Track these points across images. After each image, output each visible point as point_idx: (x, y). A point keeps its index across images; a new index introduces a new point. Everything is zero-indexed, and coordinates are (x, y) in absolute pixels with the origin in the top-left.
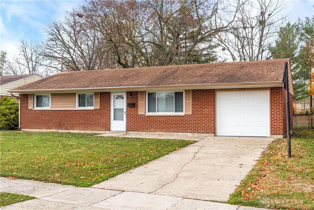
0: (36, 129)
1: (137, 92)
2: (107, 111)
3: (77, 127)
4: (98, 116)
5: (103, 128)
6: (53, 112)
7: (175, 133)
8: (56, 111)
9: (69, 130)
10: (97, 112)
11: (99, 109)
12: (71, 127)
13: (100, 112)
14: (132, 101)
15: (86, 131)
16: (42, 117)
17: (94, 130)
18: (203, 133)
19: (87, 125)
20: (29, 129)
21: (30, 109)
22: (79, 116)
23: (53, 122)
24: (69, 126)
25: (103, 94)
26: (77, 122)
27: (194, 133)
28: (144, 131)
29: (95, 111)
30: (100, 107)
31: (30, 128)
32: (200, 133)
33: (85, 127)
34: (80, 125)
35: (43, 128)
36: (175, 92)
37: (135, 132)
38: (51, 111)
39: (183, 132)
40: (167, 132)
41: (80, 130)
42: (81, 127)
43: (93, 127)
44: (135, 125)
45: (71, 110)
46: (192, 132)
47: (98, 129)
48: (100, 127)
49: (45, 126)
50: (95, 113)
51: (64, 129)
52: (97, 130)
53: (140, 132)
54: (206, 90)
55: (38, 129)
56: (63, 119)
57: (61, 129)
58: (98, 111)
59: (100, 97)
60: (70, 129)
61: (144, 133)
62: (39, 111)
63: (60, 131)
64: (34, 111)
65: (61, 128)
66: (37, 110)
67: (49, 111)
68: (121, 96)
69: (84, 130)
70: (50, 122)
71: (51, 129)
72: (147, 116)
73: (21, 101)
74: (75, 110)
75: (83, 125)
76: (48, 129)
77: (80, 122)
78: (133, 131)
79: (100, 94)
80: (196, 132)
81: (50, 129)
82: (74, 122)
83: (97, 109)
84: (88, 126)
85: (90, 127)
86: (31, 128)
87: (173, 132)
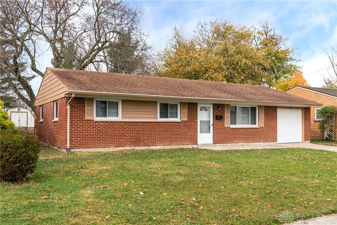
0: (97, 147)
1: (223, 104)
2: (195, 123)
3: (161, 142)
4: (185, 129)
5: (191, 141)
6: (126, 124)
7: (252, 143)
8: (131, 122)
9: (149, 146)
10: (184, 124)
11: (186, 121)
12: (153, 142)
13: (187, 124)
14: (219, 114)
15: (171, 146)
16: (109, 131)
17: (180, 145)
18: (270, 142)
19: (172, 139)
20: (84, 148)
21: (88, 120)
22: (163, 129)
23: (127, 137)
24: (150, 141)
25: (191, 105)
26: (161, 136)
27: (265, 142)
28: (229, 143)
29: (182, 123)
30: (188, 118)
31: (87, 148)
32: (269, 142)
33: (170, 142)
34: (164, 139)
35: (111, 145)
36: (251, 107)
37: (221, 144)
38: (124, 122)
39: (258, 142)
40: (247, 142)
41: (164, 145)
42: (166, 142)
43: (180, 142)
44: (222, 138)
45: (152, 122)
46: (263, 142)
47: (185, 143)
48: (187, 141)
49: (113, 143)
50: (182, 126)
51: (143, 146)
52: (184, 145)
53: (225, 144)
54: (273, 106)
55: (102, 147)
56: (141, 133)
57: (139, 146)
58: (186, 123)
59: (188, 107)
60: (151, 146)
61: (229, 144)
62: (103, 122)
63: (138, 148)
64: (95, 122)
65: (138, 144)
66: (100, 122)
67: (119, 122)
68: (205, 107)
69: (169, 145)
70: (122, 137)
71: (123, 147)
72: (231, 128)
73: (71, 108)
74: (158, 122)
75: (168, 139)
76: (119, 147)
77: (164, 136)
78: (219, 143)
79: (188, 105)
80: (266, 142)
81: (121, 147)
82: (157, 136)
83: (184, 121)
84: (174, 140)
85: (176, 142)
86: (90, 148)
87: (251, 142)
